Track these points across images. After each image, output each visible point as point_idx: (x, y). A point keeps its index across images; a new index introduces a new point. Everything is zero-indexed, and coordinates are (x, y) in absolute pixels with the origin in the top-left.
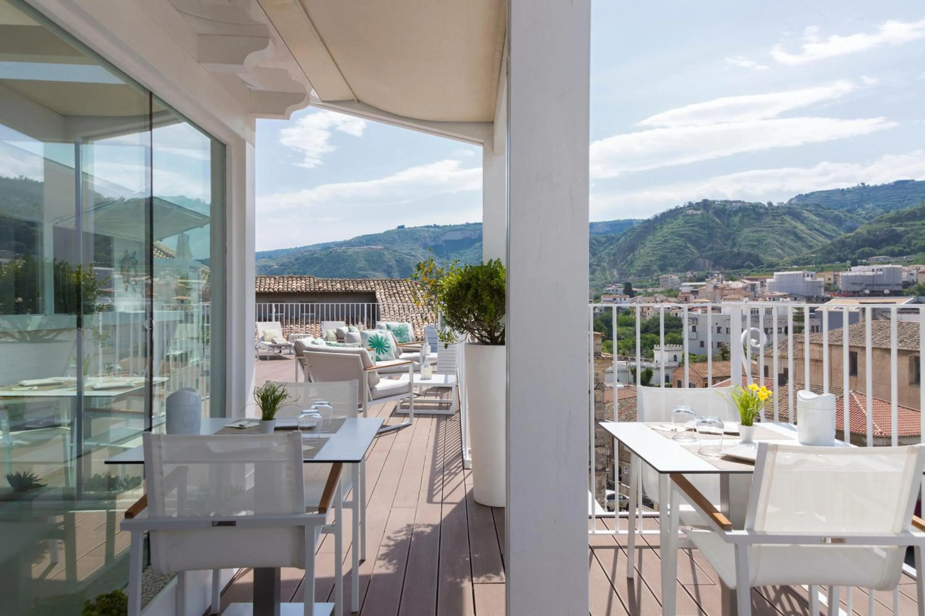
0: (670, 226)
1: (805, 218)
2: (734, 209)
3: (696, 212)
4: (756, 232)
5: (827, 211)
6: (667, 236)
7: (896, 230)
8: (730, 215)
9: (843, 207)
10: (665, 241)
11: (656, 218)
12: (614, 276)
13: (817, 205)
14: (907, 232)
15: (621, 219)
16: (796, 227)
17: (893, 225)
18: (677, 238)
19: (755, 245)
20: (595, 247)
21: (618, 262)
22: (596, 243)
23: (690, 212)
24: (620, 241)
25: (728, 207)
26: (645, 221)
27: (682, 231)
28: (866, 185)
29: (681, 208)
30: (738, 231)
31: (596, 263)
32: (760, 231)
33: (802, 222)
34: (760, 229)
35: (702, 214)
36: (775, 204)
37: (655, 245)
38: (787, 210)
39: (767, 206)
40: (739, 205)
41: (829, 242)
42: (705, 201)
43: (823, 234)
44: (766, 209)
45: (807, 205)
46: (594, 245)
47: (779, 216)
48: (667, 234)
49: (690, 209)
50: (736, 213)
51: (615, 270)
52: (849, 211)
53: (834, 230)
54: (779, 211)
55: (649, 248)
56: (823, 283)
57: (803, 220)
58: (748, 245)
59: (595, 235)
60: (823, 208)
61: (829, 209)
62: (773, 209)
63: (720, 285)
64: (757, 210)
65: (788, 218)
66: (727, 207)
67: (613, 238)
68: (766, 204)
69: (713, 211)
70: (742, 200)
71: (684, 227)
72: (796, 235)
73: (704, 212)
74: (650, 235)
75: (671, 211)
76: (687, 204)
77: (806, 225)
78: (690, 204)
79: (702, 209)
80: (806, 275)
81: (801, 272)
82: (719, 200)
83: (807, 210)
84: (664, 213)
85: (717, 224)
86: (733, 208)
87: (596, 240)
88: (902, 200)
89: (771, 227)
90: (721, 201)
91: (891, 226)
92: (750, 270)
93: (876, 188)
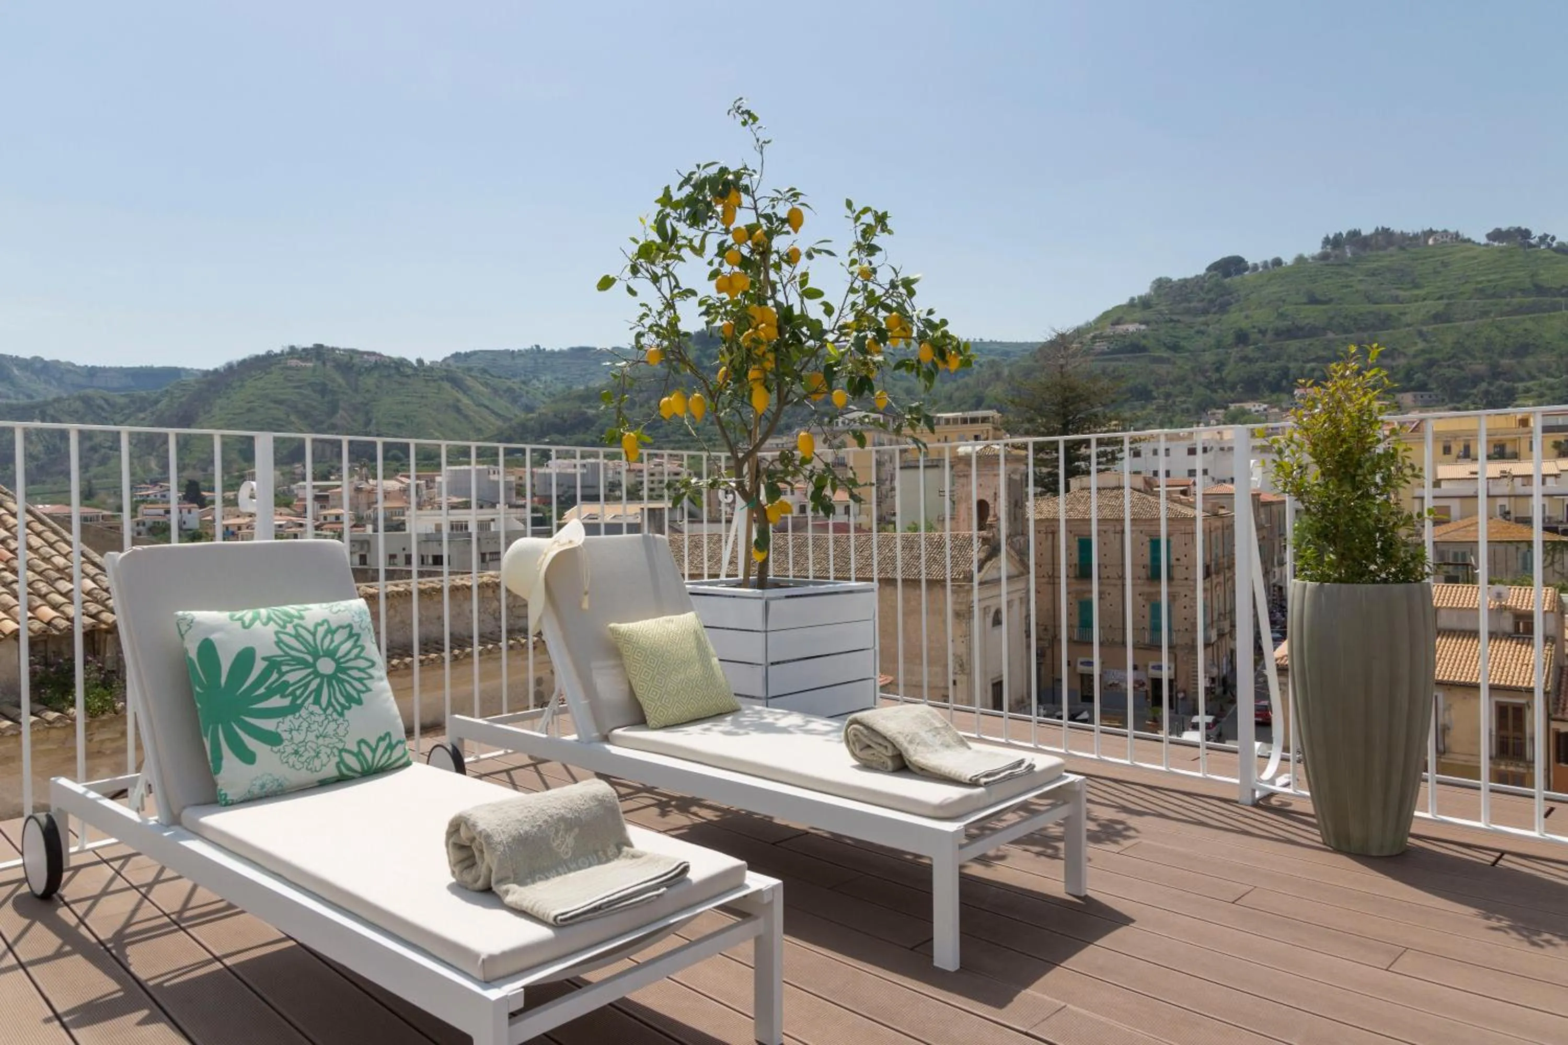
0: (260, 384)
1: (469, 388)
2: (367, 365)
3: (303, 364)
4: (403, 403)
5: (497, 380)
6: (252, 402)
7: (586, 413)
8: (360, 374)
9: (514, 376)
10: (250, 410)
11: (230, 368)
12: (150, 470)
13: (484, 371)
14: (597, 416)
15: (156, 366)
16: (458, 400)
17: (583, 406)
18: (272, 405)
19: (402, 424)
20: (103, 414)
21: (157, 445)
22: (106, 406)
23: (293, 362)
24: (159, 406)
25: (356, 360)
26: (206, 373)
27: (281, 394)
28: (542, 348)
29: (276, 355)
30: (374, 401)
31: (109, 444)
32: (408, 403)
33: (465, 393)
34: (408, 399)
35: (314, 369)
36: (427, 362)
37: (230, 416)
38: (445, 373)
39: (416, 365)
40: (373, 359)
41: (506, 425)
42: (319, 347)
43: (493, 412)
44: (415, 369)
45: (470, 369)
46: (103, 409)
47: (435, 381)
48: (252, 398)
49: (292, 358)
50: (369, 370)
51: (152, 458)
52: (524, 383)
53: (506, 407)
54: (434, 374)
55: (220, 420)
56: (514, 484)
57: (465, 390)
58: (389, 424)
59: (105, 392)
60: (492, 376)
61: (500, 377)
62: (424, 371)
63: (364, 486)
64: (402, 369)
65: (447, 385)
66: (354, 361)
67: (143, 399)
68: (414, 362)
69: (332, 364)
70: (377, 351)
71: (284, 388)
72: (458, 410)
73: (319, 363)
74: (220, 397)
75: (257, 359)
76: (287, 350)
77: (472, 398)
78: (293, 349)
79: (314, 360)
80: (491, 472)
81: (485, 467)
82: (342, 347)
83: (470, 376)
84: (244, 361)
85: (340, 386)
86: (366, 362)
87: (106, 400)
88: (583, 373)
89: (422, 397)
90: (345, 350)
91: (580, 407)
92: (398, 464)
93: (552, 353)
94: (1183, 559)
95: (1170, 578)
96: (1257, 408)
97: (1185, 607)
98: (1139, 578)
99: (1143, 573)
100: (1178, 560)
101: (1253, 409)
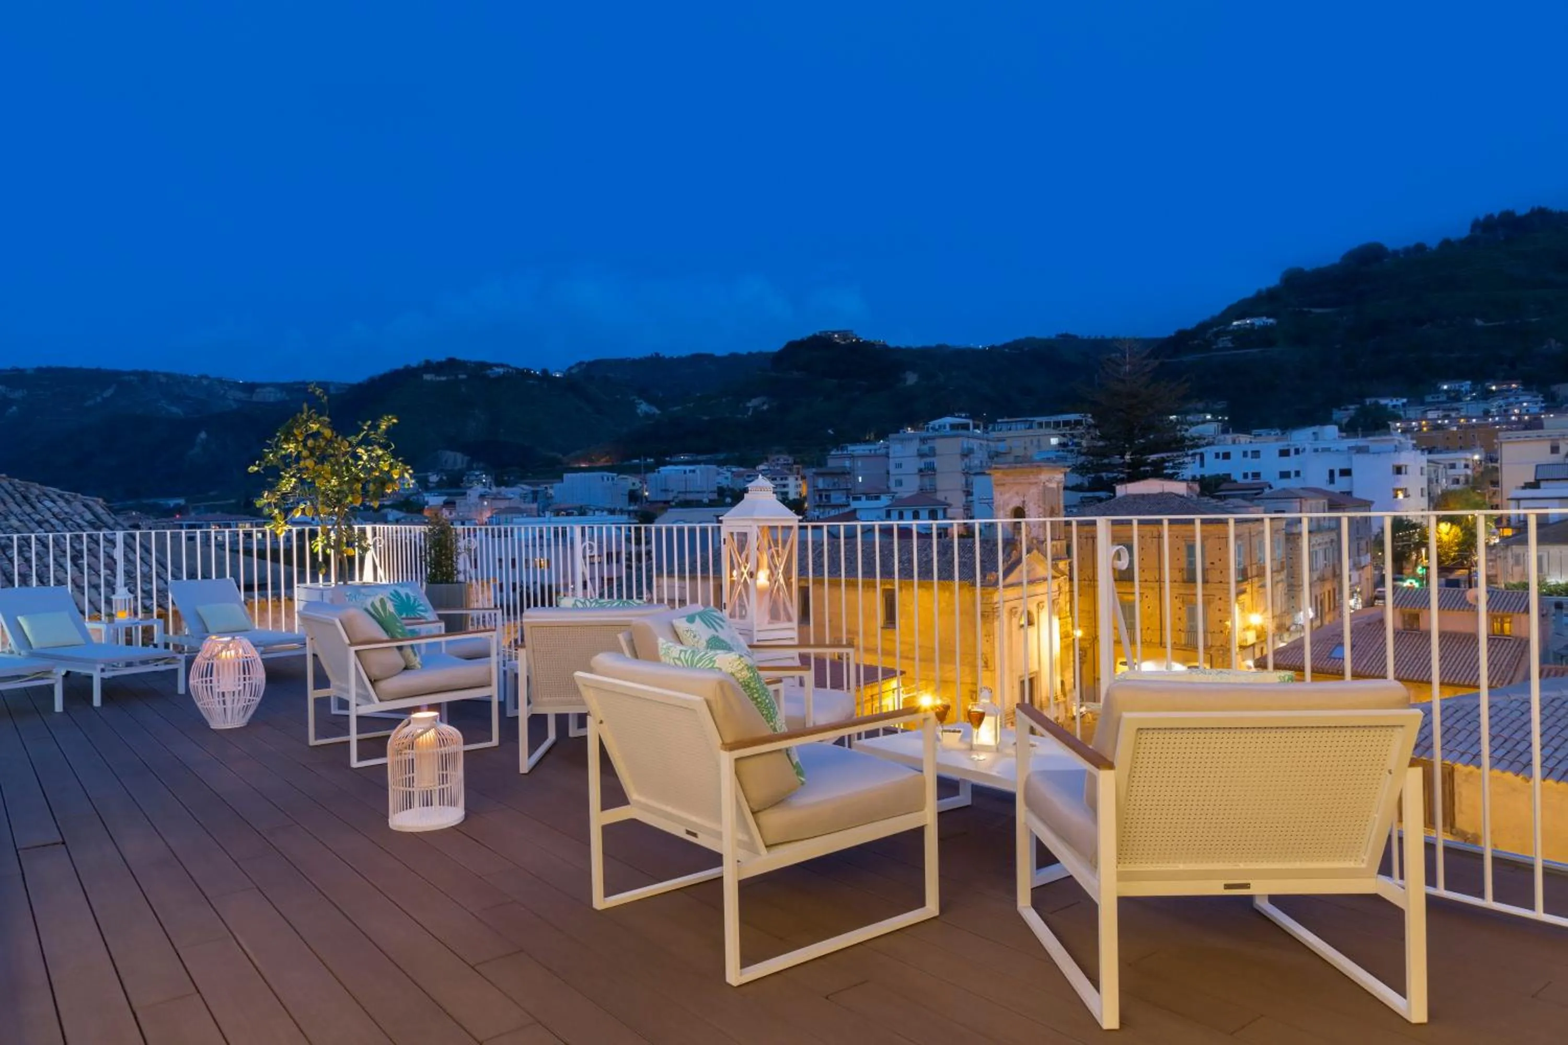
1: (591, 397)
2: (495, 377)
3: (437, 378)
4: (528, 412)
16: (580, 409)
23: (428, 376)
25: (486, 372)
28: (661, 355)
30: (502, 411)
32: (534, 412)
33: (588, 402)
41: (625, 432)
43: (613, 420)
44: (540, 379)
45: (593, 378)
49: (428, 372)
50: (498, 382)
57: (588, 399)
64: (527, 380)
65: (569, 394)
66: (484, 373)
73: (452, 377)
77: (593, 406)
79: (447, 373)
80: (605, 478)
83: (593, 385)
86: (494, 374)
94: (1217, 563)
95: (1205, 581)
96: (1395, 402)
97: (1220, 610)
98: (1175, 581)
99: (1178, 576)
100: (1212, 563)
101: (1391, 404)
